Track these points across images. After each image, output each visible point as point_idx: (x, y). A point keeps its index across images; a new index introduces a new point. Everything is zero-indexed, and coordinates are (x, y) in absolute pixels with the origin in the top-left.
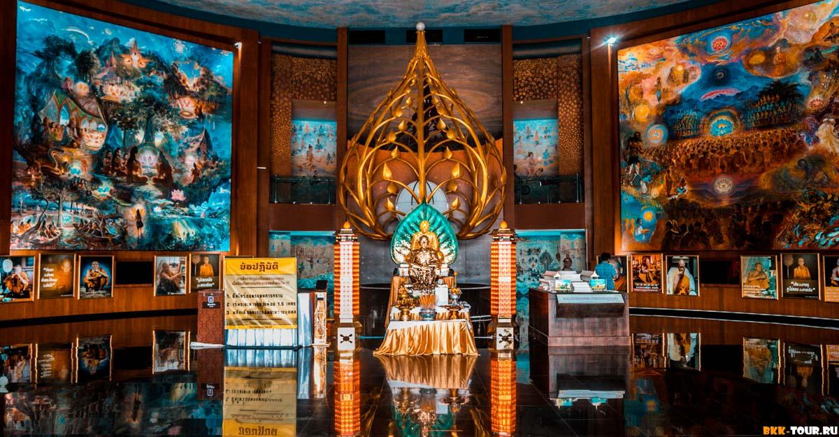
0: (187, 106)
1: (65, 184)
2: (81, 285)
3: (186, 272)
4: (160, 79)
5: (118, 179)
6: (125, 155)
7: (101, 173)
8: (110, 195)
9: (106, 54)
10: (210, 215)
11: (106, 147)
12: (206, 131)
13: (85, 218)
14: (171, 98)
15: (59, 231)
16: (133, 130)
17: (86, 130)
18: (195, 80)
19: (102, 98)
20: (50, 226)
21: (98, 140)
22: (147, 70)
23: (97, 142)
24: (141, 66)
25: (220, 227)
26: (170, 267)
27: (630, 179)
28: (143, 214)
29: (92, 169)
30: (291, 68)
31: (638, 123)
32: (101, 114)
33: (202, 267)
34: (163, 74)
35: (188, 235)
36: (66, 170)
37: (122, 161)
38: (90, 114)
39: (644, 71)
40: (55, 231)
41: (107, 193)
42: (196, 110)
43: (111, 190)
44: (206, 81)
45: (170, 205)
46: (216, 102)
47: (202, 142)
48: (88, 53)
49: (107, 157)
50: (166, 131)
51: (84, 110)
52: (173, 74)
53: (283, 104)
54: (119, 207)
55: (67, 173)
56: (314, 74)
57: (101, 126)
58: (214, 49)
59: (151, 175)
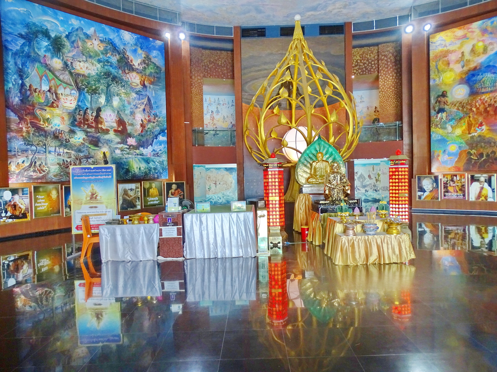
0: (135, 79)
1: (49, 134)
2: (66, 207)
3: (140, 194)
4: (114, 59)
5: (89, 130)
6: (92, 113)
7: (76, 126)
8: (83, 142)
9: (73, 39)
10: (154, 155)
11: (78, 107)
12: (148, 97)
13: (65, 159)
14: (123, 73)
15: (47, 169)
16: (97, 95)
17: (62, 95)
18: (139, 61)
19: (73, 71)
20: (40, 165)
21: (72, 102)
22: (105, 52)
23: (71, 103)
24: (100, 49)
25: (161, 163)
26: (129, 191)
27: (438, 124)
28: (108, 155)
29: (69, 123)
30: (201, 57)
31: (446, 85)
32: (73, 83)
33: (150, 190)
34: (116, 55)
35: (140, 169)
36: (49, 124)
37: (91, 117)
38: (64, 83)
39: (451, 48)
40: (44, 169)
41: (81, 140)
42: (141, 82)
43: (84, 139)
44: (147, 62)
45: (127, 148)
46: (154, 77)
47: (146, 104)
48: (60, 38)
49: (79, 114)
50: (121, 96)
51: (60, 80)
52: (124, 55)
53: (197, 81)
54: (90, 150)
55: (50, 126)
56: (216, 61)
57: (73, 92)
58: (151, 39)
59: (112, 127)
